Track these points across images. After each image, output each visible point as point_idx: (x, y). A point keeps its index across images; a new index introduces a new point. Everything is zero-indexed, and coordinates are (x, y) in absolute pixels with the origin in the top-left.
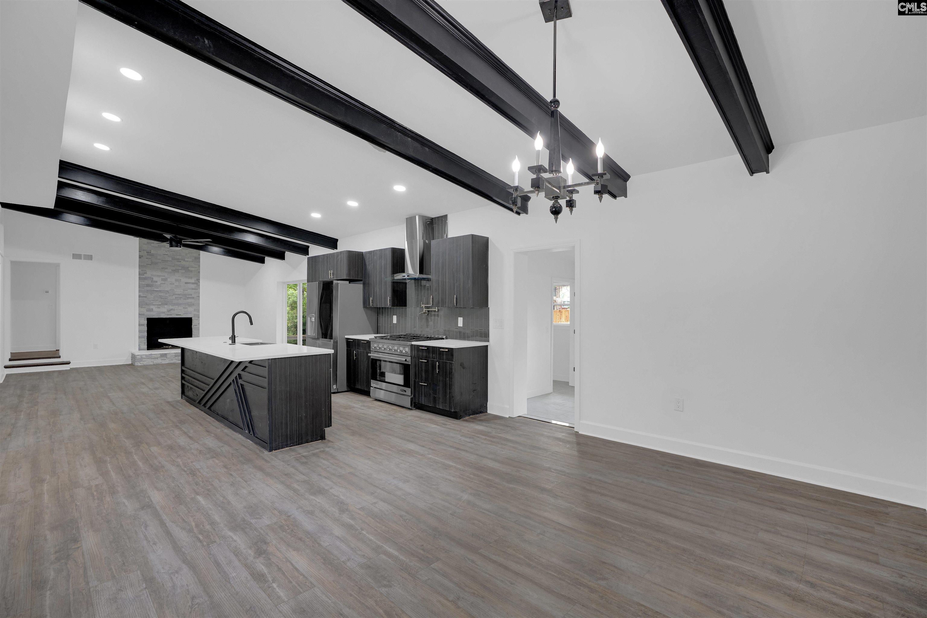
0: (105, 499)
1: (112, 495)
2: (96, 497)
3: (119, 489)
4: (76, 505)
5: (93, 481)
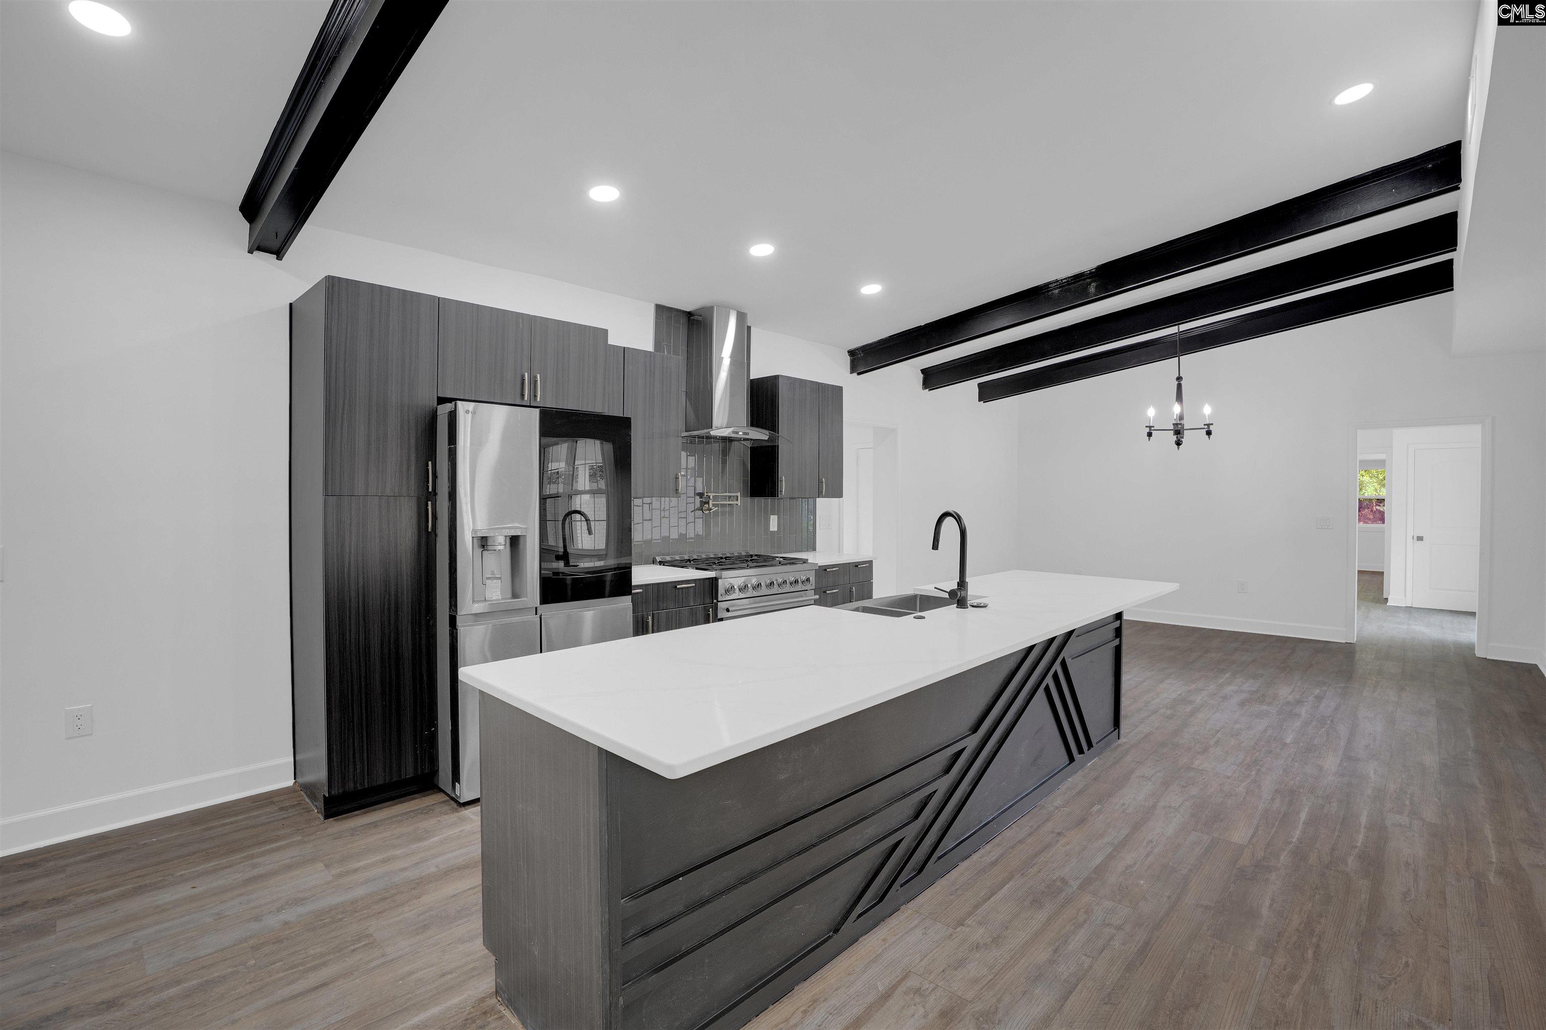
0: (1397, 789)
1: (1385, 789)
2: (1408, 796)
3: (1369, 791)
4: (1439, 799)
5: (1403, 824)
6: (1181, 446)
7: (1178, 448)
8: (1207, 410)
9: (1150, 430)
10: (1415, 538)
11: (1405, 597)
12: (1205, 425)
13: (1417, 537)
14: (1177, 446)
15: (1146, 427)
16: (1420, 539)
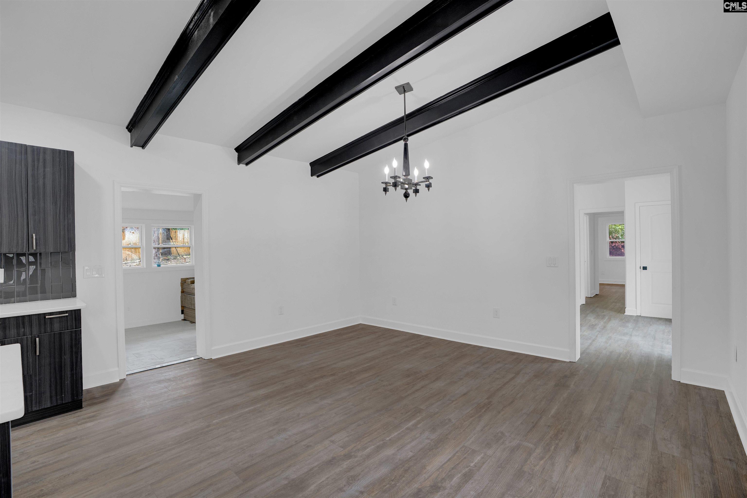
6: (408, 199)
7: (406, 200)
8: (427, 165)
9: (387, 186)
10: (642, 268)
11: (636, 309)
12: (424, 178)
13: (643, 267)
14: (405, 199)
15: (382, 183)
16: (645, 268)
